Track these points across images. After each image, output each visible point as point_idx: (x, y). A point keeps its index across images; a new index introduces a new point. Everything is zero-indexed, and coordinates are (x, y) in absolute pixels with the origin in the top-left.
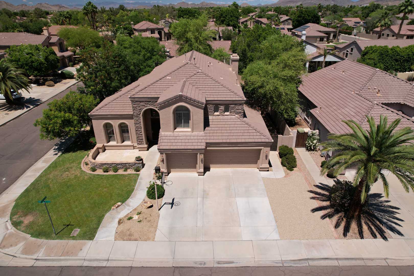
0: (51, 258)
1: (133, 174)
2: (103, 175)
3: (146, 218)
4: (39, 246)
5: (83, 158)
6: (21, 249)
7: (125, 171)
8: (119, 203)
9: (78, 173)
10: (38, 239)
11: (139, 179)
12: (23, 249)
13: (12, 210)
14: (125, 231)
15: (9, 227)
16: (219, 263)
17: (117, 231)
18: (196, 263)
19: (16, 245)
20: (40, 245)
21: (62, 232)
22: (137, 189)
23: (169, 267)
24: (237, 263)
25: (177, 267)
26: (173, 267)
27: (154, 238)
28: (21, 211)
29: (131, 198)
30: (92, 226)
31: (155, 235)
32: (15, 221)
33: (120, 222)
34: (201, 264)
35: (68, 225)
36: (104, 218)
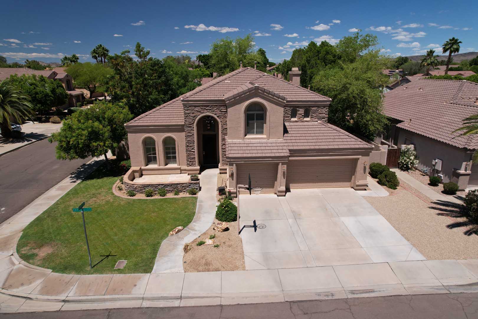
0: (89, 298)
1: (189, 197)
2: (147, 200)
3: (224, 243)
4: (67, 283)
5: (114, 184)
6: (39, 288)
7: (176, 194)
8: (180, 228)
9: (110, 198)
10: (65, 275)
11: (198, 202)
12: (42, 289)
13: (19, 241)
14: (197, 259)
15: (16, 262)
16: (353, 292)
17: (185, 260)
18: (319, 294)
19: (30, 283)
20: (69, 282)
21: (100, 264)
22: (199, 213)
23: (281, 302)
24: (380, 291)
25: (294, 302)
26: (287, 301)
27: (244, 267)
28: (32, 242)
29: (195, 222)
30: (144, 256)
31: (244, 262)
32: (25, 254)
33: (186, 249)
34: (328, 296)
35: (108, 256)
36: (160, 246)
